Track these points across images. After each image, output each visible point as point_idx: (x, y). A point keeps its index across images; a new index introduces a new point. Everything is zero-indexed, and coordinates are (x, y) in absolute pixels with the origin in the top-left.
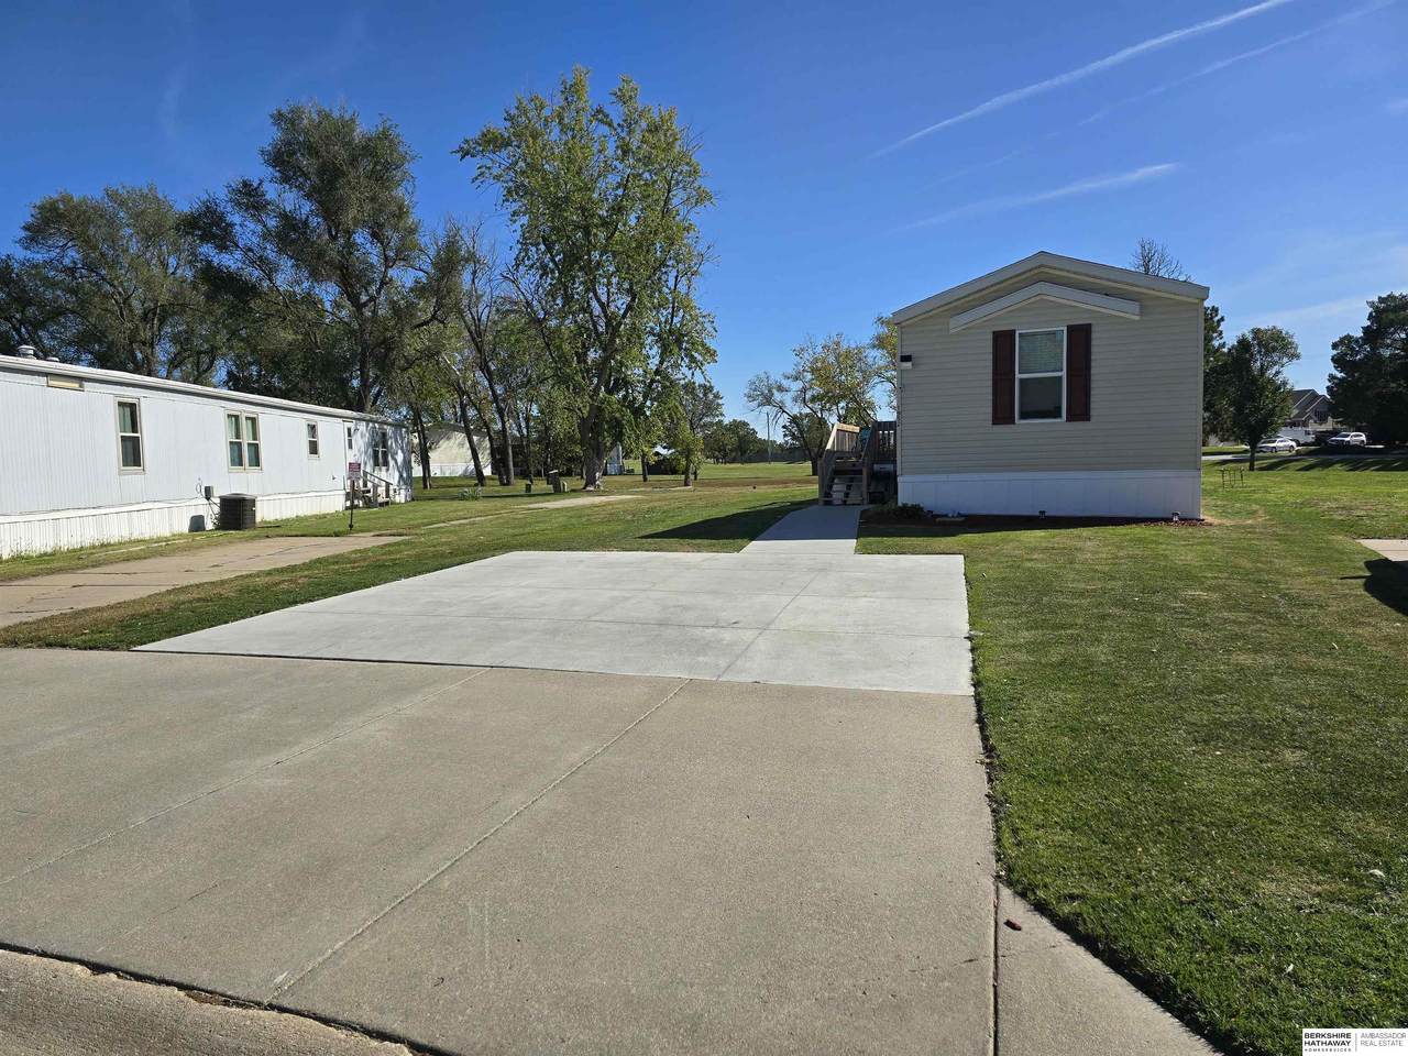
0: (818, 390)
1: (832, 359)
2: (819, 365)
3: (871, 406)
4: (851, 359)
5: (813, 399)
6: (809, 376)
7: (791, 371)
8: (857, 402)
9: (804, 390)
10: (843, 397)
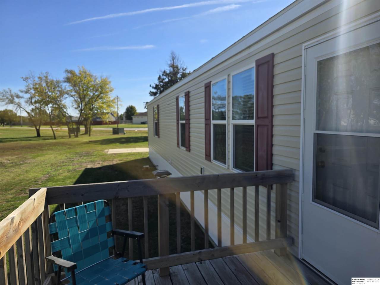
0: (37, 98)
1: (44, 85)
2: (37, 86)
3: (64, 107)
4: (53, 85)
5: (36, 102)
6: (33, 91)
7: (24, 88)
8: (58, 105)
9: (31, 98)
10: (51, 102)
